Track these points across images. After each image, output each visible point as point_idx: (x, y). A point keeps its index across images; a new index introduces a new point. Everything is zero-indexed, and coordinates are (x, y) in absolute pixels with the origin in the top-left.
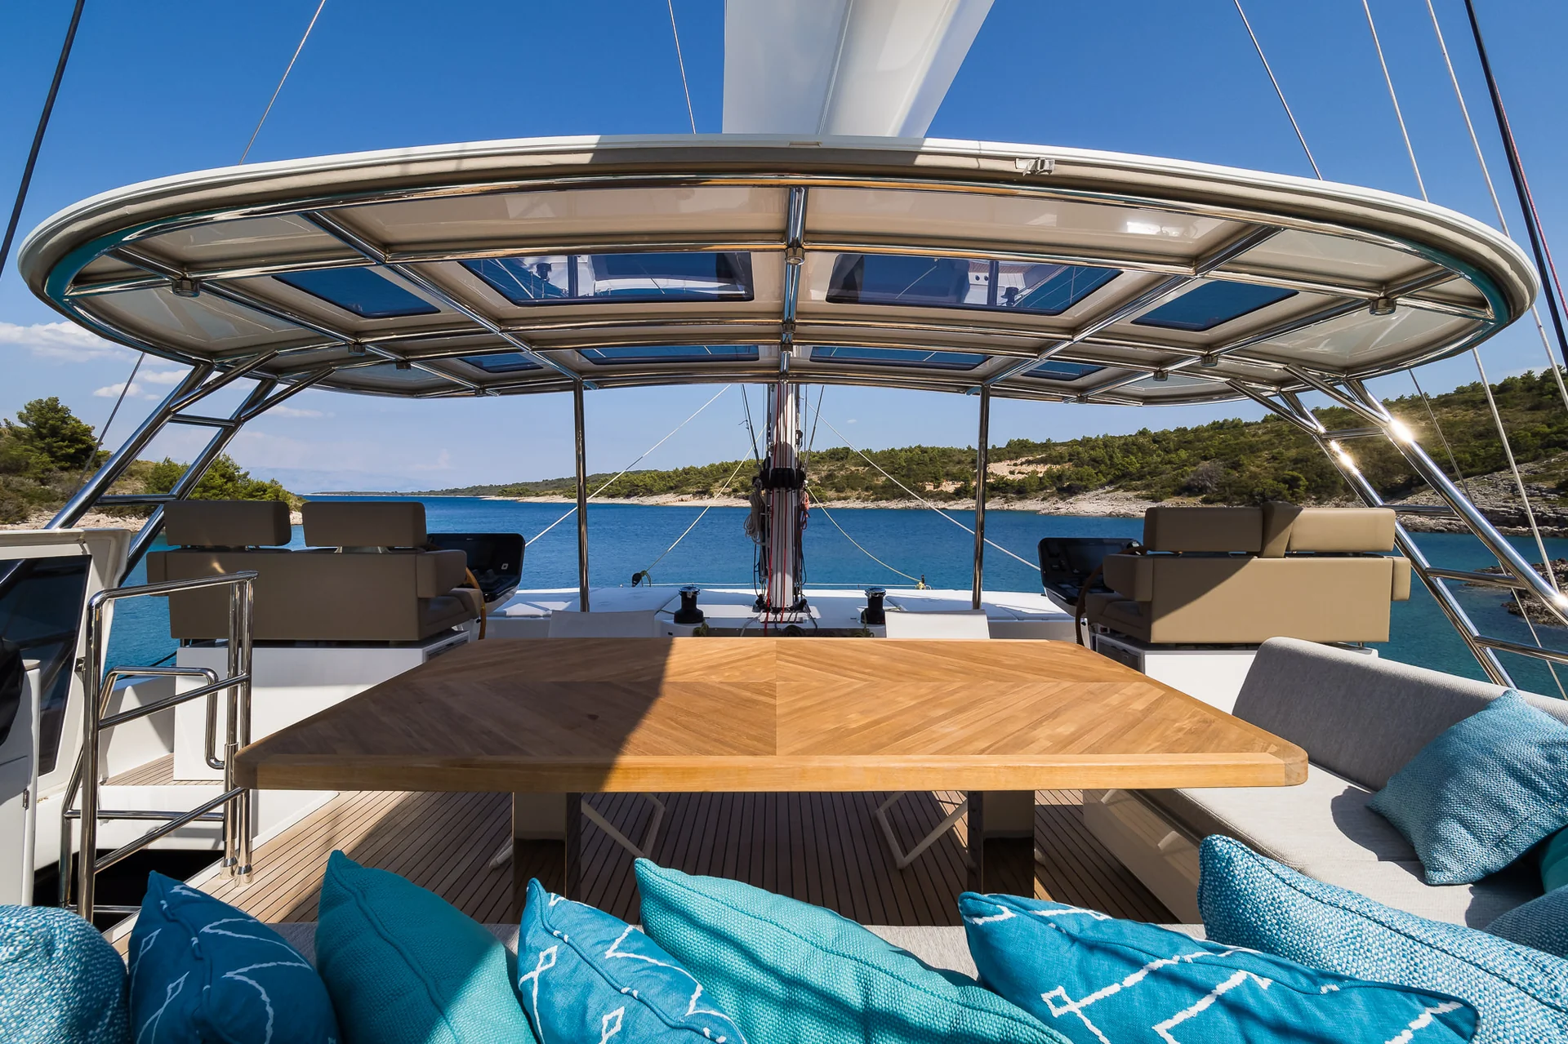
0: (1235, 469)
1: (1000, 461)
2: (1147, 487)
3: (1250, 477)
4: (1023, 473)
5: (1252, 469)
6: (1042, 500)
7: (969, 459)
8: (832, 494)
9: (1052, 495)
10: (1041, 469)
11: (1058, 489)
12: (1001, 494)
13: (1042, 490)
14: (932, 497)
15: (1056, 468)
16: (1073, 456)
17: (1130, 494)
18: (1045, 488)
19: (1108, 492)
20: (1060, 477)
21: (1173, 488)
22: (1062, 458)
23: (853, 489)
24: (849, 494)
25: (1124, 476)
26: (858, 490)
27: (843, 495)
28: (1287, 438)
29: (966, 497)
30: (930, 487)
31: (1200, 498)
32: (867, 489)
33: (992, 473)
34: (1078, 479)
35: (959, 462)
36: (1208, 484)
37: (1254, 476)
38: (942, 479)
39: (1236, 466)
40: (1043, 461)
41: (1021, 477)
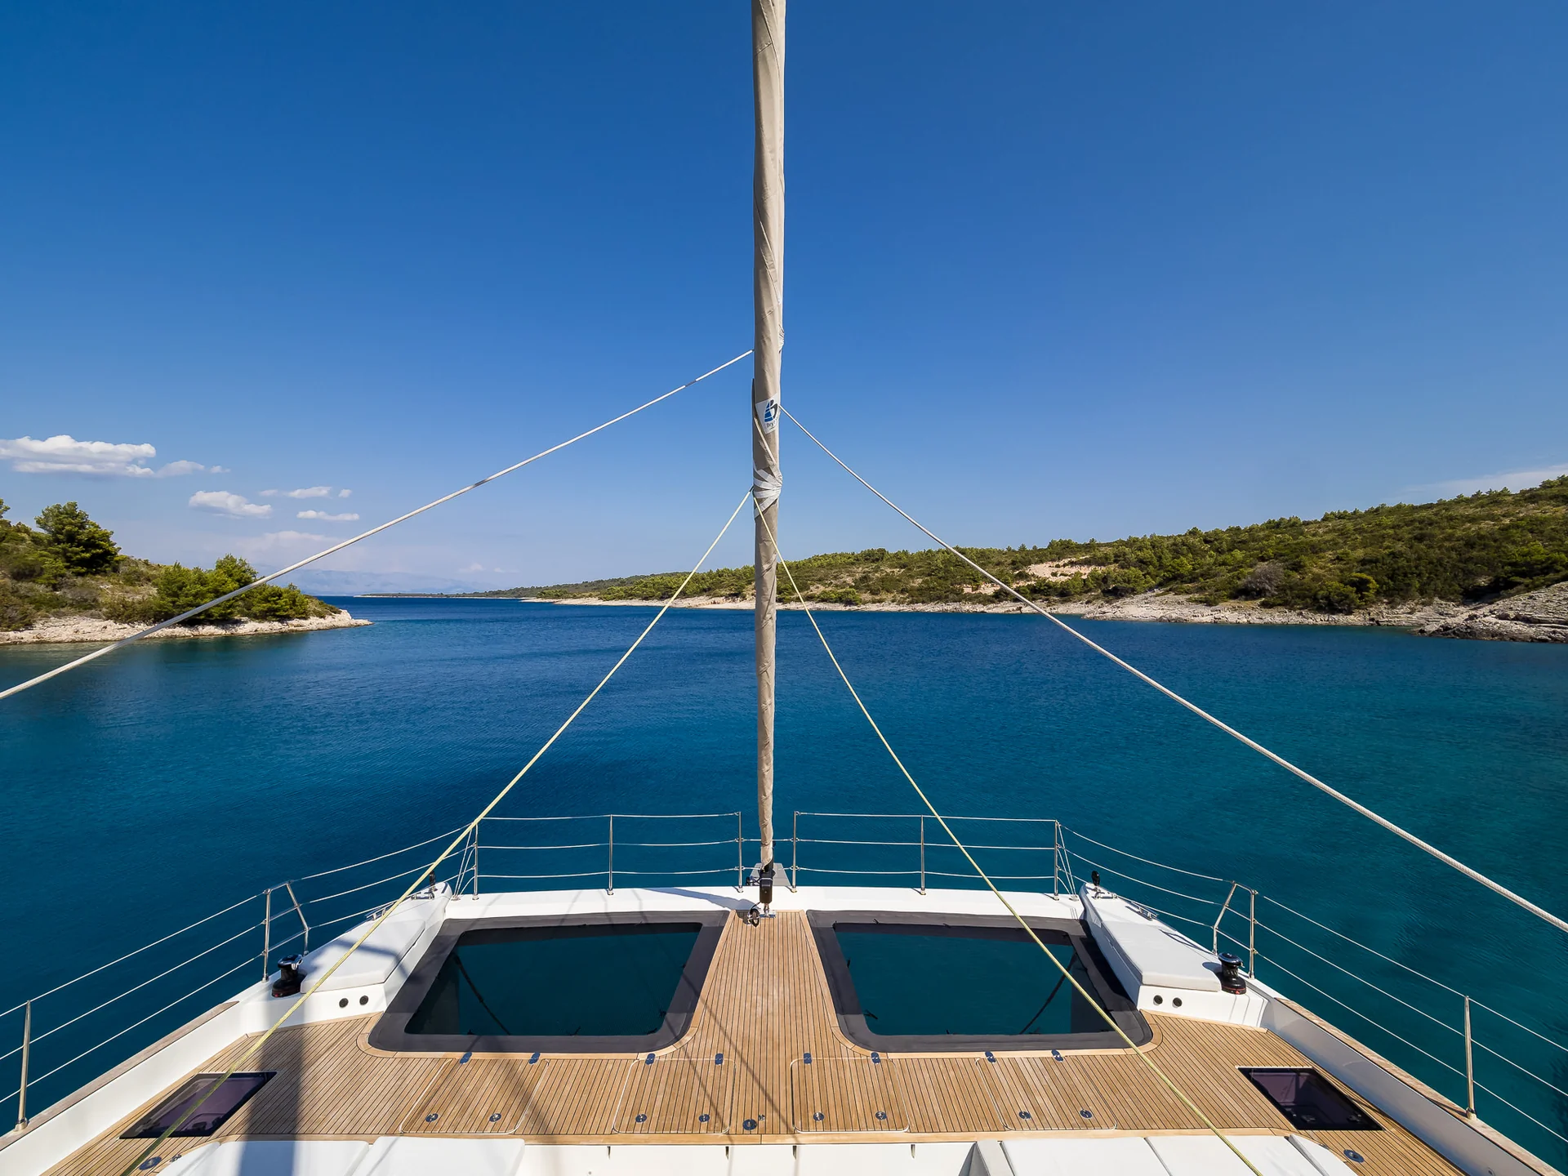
0: (1296, 571)
1: (1042, 562)
2: (1201, 589)
3: (1313, 579)
4: (1066, 575)
5: (1316, 570)
6: (1087, 603)
7: (1009, 561)
8: (867, 596)
9: (1097, 598)
10: (1086, 571)
11: (1103, 591)
12: (1043, 597)
13: (1086, 592)
14: (970, 600)
15: (1100, 570)
16: (1119, 557)
17: (1182, 598)
18: (1090, 590)
19: (1158, 595)
20: (1105, 579)
21: (1229, 591)
22: (1107, 559)
23: (888, 592)
24: (884, 597)
25: (1175, 578)
26: (893, 593)
27: (877, 598)
28: (1353, 537)
29: (1006, 600)
30: (967, 590)
31: (1258, 602)
32: (902, 592)
33: (1033, 575)
34: (1125, 581)
35: (998, 564)
36: (1267, 586)
37: (1316, 578)
38: (981, 582)
39: (1297, 567)
40: (1087, 563)
41: (1064, 579)
